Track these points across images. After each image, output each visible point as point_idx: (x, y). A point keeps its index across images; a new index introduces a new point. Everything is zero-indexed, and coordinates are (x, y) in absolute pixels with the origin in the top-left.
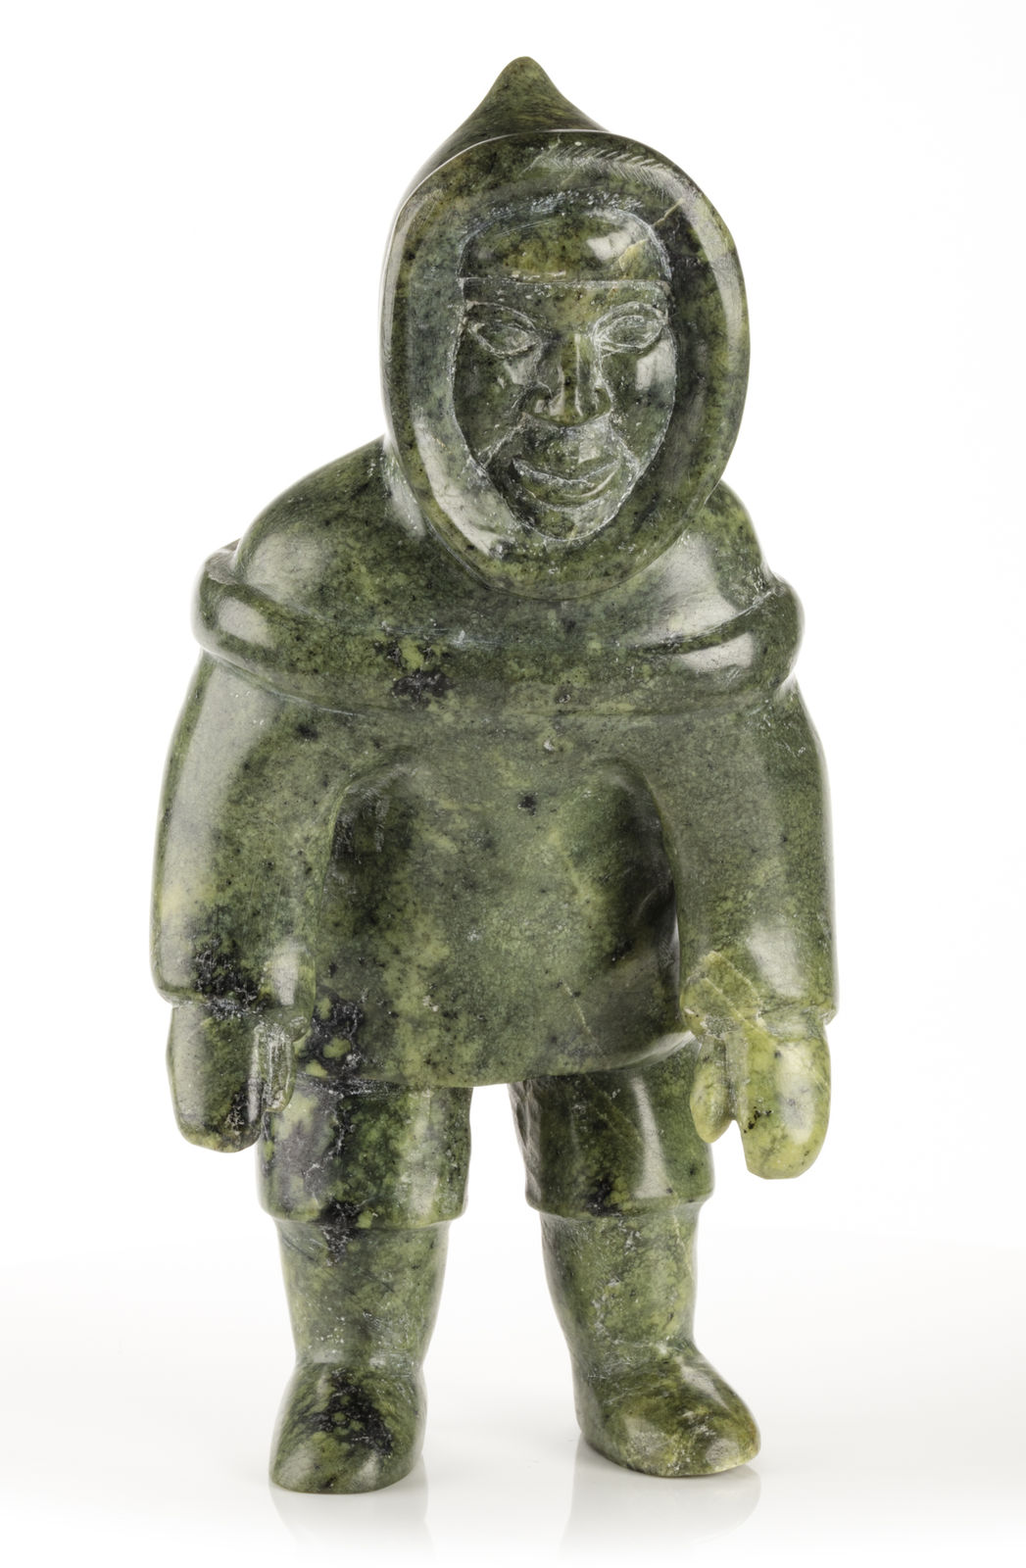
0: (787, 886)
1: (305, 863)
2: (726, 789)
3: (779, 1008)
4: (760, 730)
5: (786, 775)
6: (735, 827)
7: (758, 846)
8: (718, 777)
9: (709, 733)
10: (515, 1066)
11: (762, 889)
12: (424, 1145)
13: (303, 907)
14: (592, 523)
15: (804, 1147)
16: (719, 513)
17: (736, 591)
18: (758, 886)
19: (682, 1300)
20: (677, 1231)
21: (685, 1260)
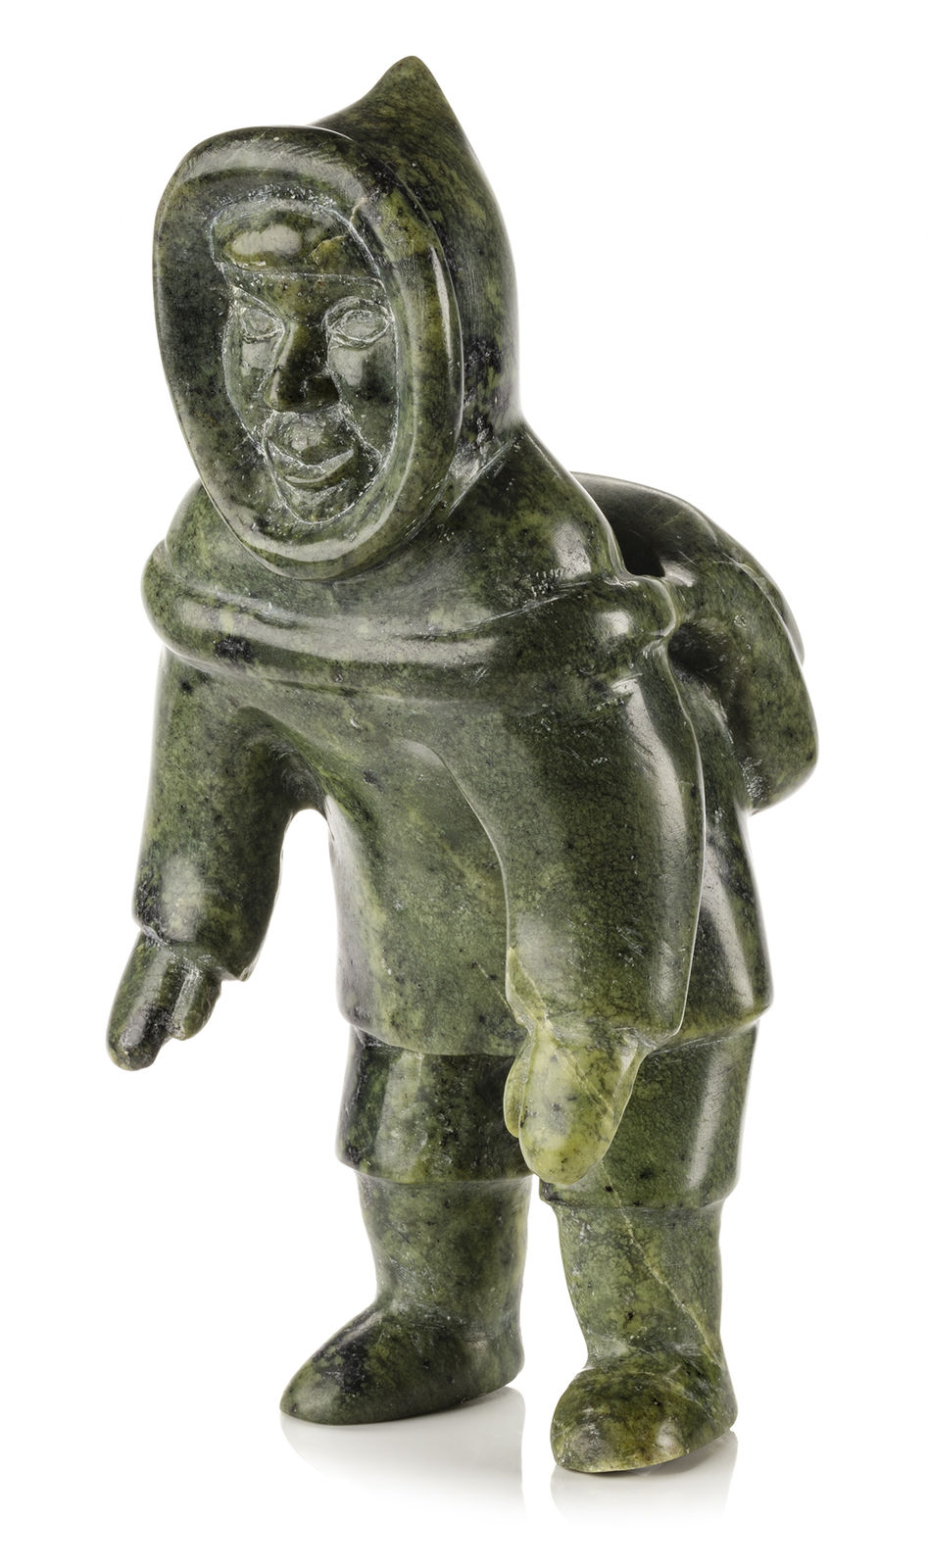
0: (574, 893)
1: (213, 809)
2: (504, 788)
3: (561, 1013)
4: (535, 733)
5: (569, 781)
6: (519, 827)
7: (541, 849)
8: (496, 775)
9: (480, 730)
10: (453, 1039)
11: (549, 893)
12: (415, 1105)
13: (215, 852)
14: (332, 509)
15: (561, 1154)
16: (499, 514)
17: (505, 592)
18: (545, 889)
19: (643, 1302)
20: (631, 1232)
21: (644, 1262)
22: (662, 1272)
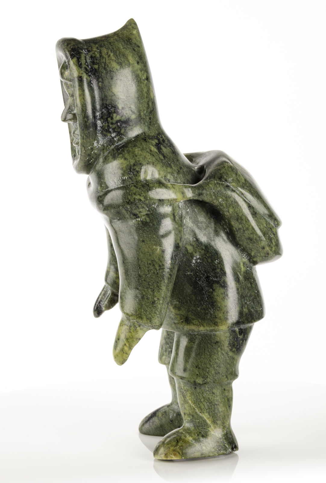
19: (187, 410)
20: (183, 388)
21: (187, 398)
22: (192, 402)
